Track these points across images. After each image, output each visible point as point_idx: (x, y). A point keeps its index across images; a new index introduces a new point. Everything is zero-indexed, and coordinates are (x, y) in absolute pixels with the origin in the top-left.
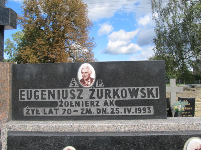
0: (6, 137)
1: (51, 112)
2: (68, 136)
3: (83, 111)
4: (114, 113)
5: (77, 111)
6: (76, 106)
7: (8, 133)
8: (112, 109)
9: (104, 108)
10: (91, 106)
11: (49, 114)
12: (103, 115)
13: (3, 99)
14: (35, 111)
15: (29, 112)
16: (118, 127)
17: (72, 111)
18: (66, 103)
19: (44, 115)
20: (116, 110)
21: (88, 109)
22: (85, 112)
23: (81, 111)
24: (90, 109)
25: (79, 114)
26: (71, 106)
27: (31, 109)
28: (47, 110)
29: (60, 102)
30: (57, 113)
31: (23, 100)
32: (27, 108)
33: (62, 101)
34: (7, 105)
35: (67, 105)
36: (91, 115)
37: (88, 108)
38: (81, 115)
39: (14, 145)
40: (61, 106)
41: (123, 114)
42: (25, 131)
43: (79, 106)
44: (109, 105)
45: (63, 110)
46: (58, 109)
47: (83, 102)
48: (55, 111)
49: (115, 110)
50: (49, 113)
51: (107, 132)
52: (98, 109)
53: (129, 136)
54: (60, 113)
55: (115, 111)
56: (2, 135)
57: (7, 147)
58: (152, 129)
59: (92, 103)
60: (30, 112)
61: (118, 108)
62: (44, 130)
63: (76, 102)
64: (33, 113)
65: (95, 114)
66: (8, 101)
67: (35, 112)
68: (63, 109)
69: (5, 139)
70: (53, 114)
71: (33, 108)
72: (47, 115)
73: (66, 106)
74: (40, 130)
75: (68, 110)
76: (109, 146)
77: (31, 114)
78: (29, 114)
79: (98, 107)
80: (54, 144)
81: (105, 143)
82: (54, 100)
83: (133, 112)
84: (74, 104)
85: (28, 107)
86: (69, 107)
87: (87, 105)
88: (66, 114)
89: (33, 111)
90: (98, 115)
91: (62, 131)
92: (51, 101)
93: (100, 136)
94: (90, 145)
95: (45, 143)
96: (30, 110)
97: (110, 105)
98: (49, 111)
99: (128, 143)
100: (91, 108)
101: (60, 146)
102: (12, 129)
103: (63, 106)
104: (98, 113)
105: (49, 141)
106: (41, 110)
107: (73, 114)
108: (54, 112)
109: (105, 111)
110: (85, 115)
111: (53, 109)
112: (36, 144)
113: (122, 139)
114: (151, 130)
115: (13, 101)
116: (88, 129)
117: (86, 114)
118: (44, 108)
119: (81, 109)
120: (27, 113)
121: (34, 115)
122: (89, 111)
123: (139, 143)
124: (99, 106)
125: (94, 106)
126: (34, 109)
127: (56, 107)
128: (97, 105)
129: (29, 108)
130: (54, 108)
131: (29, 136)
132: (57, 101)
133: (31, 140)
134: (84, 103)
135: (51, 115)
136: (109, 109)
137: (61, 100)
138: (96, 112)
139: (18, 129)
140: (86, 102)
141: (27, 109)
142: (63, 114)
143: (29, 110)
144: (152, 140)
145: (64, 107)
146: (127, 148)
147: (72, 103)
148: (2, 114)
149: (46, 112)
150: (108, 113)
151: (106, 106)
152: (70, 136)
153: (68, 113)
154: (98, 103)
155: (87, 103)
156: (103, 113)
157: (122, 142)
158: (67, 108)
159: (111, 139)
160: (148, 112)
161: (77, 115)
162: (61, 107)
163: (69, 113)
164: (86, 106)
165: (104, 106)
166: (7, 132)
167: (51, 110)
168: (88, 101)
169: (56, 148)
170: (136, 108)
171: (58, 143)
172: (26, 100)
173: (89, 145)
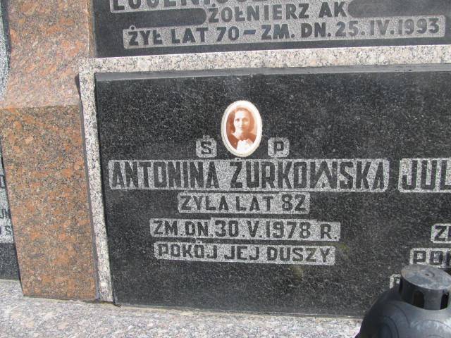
0: (92, 88)
1: (189, 36)
2: (238, 77)
3: (267, 32)
4: (344, 35)
5: (253, 32)
6: (249, 19)
7: (95, 77)
8: (339, 24)
9: (320, 21)
10: (288, 18)
11: (183, 42)
12: (316, 40)
13: (73, 6)
14: (151, 35)
15: (136, 40)
16: (360, 54)
17: (241, 33)
18: (226, 12)
19: (174, 45)
20: (351, 27)
21: (281, 26)
22: (271, 33)
23: (262, 32)
24: (285, 26)
25: (257, 38)
26: (238, 19)
27: (142, 32)
28: (180, 32)
29: (210, 10)
30: (203, 40)
31: (120, 11)
32: (130, 30)
33: (216, 7)
34: (84, 22)
35: (227, 17)
36: (288, 40)
37: (280, 23)
38: (263, 41)
39: (111, 103)
40: (213, 20)
41: (367, 37)
42: (134, 70)
43: (257, 18)
44: (333, 14)
45: (219, 32)
46: (207, 29)
47: (266, 8)
48: (199, 33)
49: (347, 26)
50: (185, 40)
51: (332, 67)
52: (304, 26)
53: (387, 73)
54: (211, 38)
55: (347, 30)
56: (81, 84)
57: (95, 111)
58: (445, 59)
59: (291, 9)
60: (139, 39)
61: (356, 22)
62: (179, 67)
63: (250, 8)
64: (146, 42)
65: (298, 38)
66: (86, 11)
67: (150, 40)
68: (218, 29)
69: (88, 93)
70: (193, 41)
71: (145, 30)
72: (179, 45)
73: (225, 20)
74: (170, 68)
75: (230, 30)
76: (337, 98)
77: (141, 45)
78: (137, 44)
79: (305, 21)
80: (204, 96)
81: (328, 90)
82: (194, 7)
83: (392, 32)
84: (245, 15)
85: (133, 28)
86: (233, 23)
87: (279, 15)
88: (226, 40)
89: (145, 36)
90: (304, 40)
91: (223, 68)
92: (188, 9)
93: (317, 75)
94: (292, 96)
95: (184, 95)
96: (139, 34)
97: (336, 15)
98: (184, 34)
99: (384, 89)
100: (287, 22)
101: (219, 102)
102: (104, 69)
103: (217, 21)
104: (304, 35)
105: (193, 90)
106: (164, 32)
107: (243, 39)
108: (197, 36)
109: (320, 29)
110: (273, 41)
111: (193, 28)
112: (163, 99)
113: (371, 81)
114: (442, 60)
115: (96, 14)
116: (287, 59)
117: (275, 38)
118: (173, 28)
119: (263, 27)
120: (133, 42)
121: (147, 46)
122: (282, 31)
123: (413, 89)
124: (307, 16)
125: (295, 17)
126: (149, 32)
127: (201, 23)
128: (303, 16)
129: (135, 30)
130: (196, 27)
131: (145, 80)
132: (203, 8)
133: (150, 89)
134: (270, 10)
135: (189, 43)
136: (331, 24)
137: (214, 5)
138: (300, 31)
139: (117, 67)
140: (275, 7)
141: (130, 33)
142: (219, 39)
143: (135, 34)
144: (446, 82)
145: (221, 24)
146: (382, 104)
147: (241, 13)
148: (76, 45)
149: (177, 38)
150: (329, 35)
151: (325, 17)
152: (244, 77)
153: (230, 36)
154: (304, 11)
155: (278, 9)
156: (316, 36)
157: (370, 88)
158: (228, 26)
159: (343, 82)
160: (431, 31)
161: (252, 42)
162: (213, 24)
163: (233, 36)
164: (275, 18)
165: (321, 16)
166: (91, 76)
167: (188, 31)
168: (280, 6)
169: (210, 106)
170: (401, 21)
171: (215, 94)
172: (128, 9)
173: (288, 96)
